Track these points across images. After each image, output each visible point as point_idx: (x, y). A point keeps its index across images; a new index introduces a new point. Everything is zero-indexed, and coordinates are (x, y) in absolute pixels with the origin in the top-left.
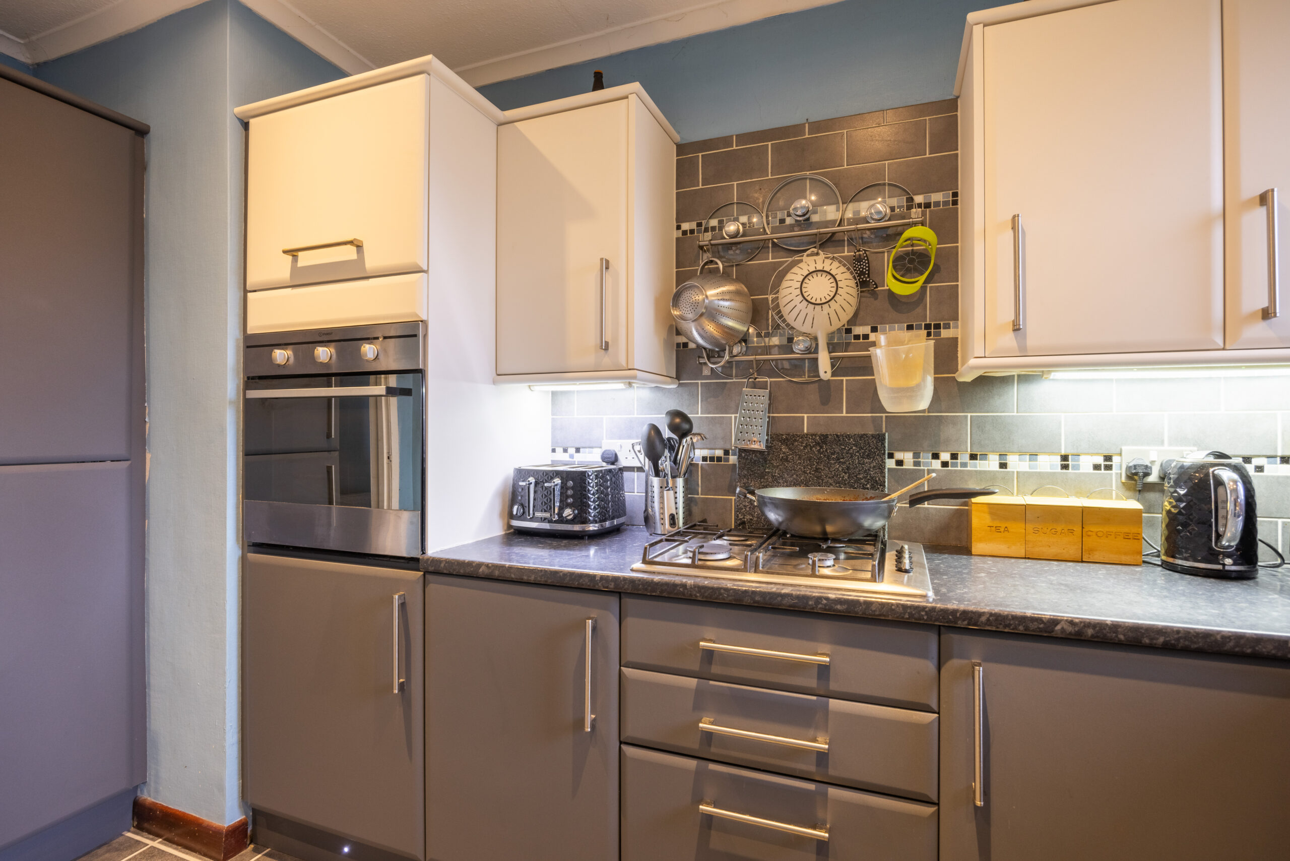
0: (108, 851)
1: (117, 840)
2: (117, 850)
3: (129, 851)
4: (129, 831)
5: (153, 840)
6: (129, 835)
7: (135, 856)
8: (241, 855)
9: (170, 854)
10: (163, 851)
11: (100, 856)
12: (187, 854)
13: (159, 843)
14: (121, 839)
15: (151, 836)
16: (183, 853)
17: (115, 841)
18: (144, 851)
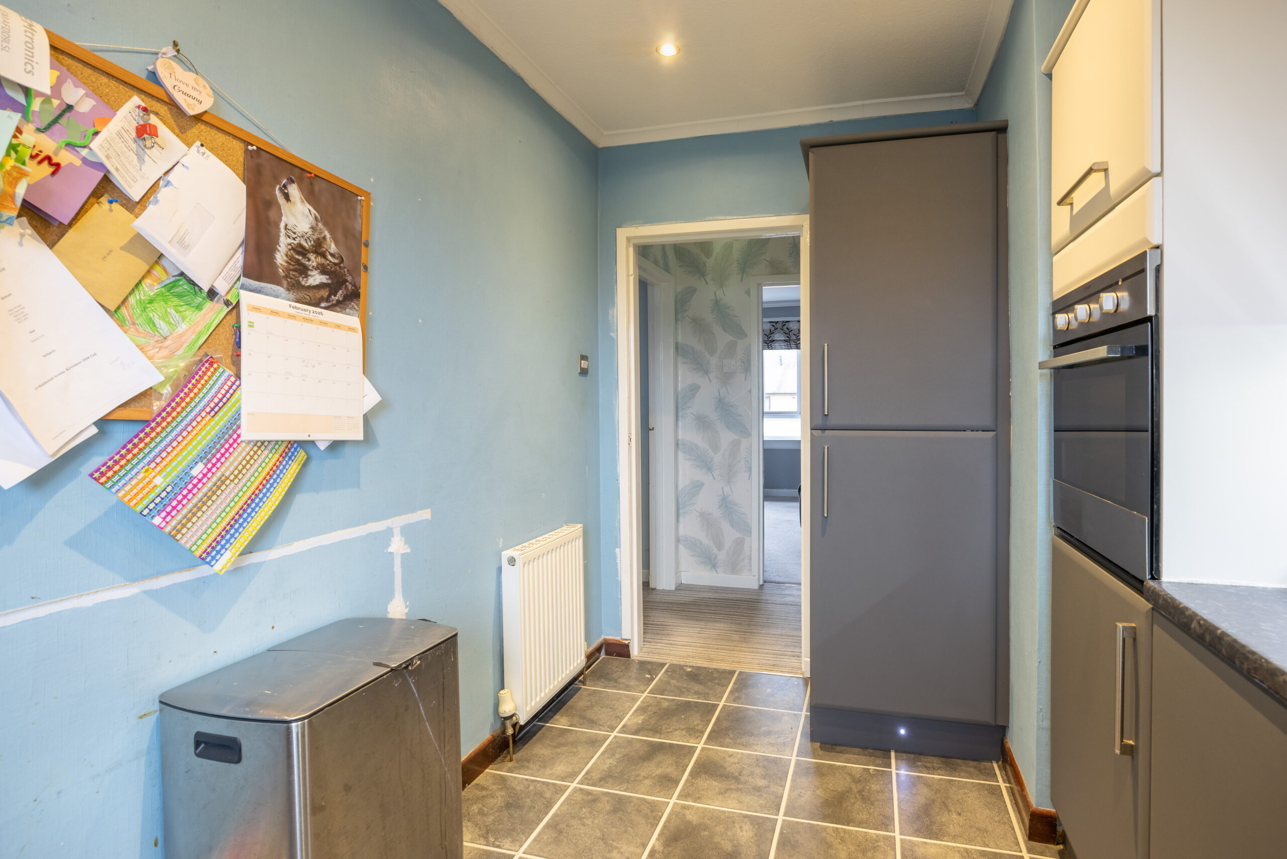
0: (975, 767)
1: (986, 763)
2: (980, 771)
3: (985, 778)
4: (997, 763)
5: (1004, 781)
6: (995, 765)
7: (985, 784)
8: (1047, 847)
9: (1005, 801)
10: (1002, 795)
11: (969, 767)
12: (1014, 811)
13: (1006, 787)
14: (987, 764)
15: (1005, 778)
16: (1013, 808)
17: (984, 763)
18: (992, 785)
